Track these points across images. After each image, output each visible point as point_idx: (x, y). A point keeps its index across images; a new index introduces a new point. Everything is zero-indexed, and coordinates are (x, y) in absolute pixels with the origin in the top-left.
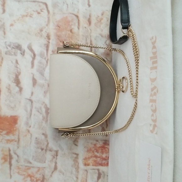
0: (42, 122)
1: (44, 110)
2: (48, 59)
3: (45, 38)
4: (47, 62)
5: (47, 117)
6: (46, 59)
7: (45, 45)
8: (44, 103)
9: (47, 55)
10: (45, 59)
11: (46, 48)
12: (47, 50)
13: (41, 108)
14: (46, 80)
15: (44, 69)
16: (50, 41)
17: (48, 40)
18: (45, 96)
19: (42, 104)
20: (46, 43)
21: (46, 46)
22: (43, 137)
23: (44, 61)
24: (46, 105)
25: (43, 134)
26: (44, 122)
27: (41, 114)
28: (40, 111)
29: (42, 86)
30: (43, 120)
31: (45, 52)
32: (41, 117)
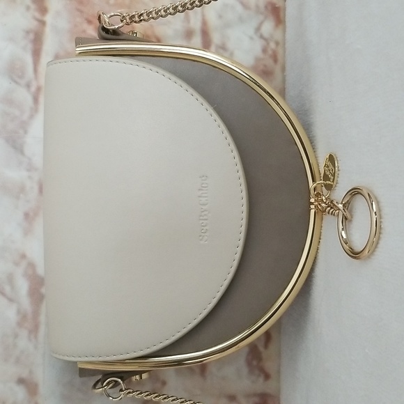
0: (16, 336)
1: (23, 286)
2: (39, 89)
3: (28, 8)
4: (36, 100)
5: (36, 314)
6: (33, 89)
7: (28, 32)
8: (23, 256)
9: (35, 70)
10: (28, 86)
11: (30, 46)
12: (37, 54)
13: (10, 279)
14: (30, 168)
15: (24, 126)
16: (48, 19)
17: (37, 15)
18: (27, 232)
19: (17, 264)
20: (33, 24)
21: (32, 36)
22: (21, 393)
23: (24, 96)
24: (32, 265)
25: (21, 381)
26: (24, 333)
27: (11, 300)
28: (7, 289)
29: (18, 192)
30: (20, 324)
31: (29, 59)
32: (11, 314)
